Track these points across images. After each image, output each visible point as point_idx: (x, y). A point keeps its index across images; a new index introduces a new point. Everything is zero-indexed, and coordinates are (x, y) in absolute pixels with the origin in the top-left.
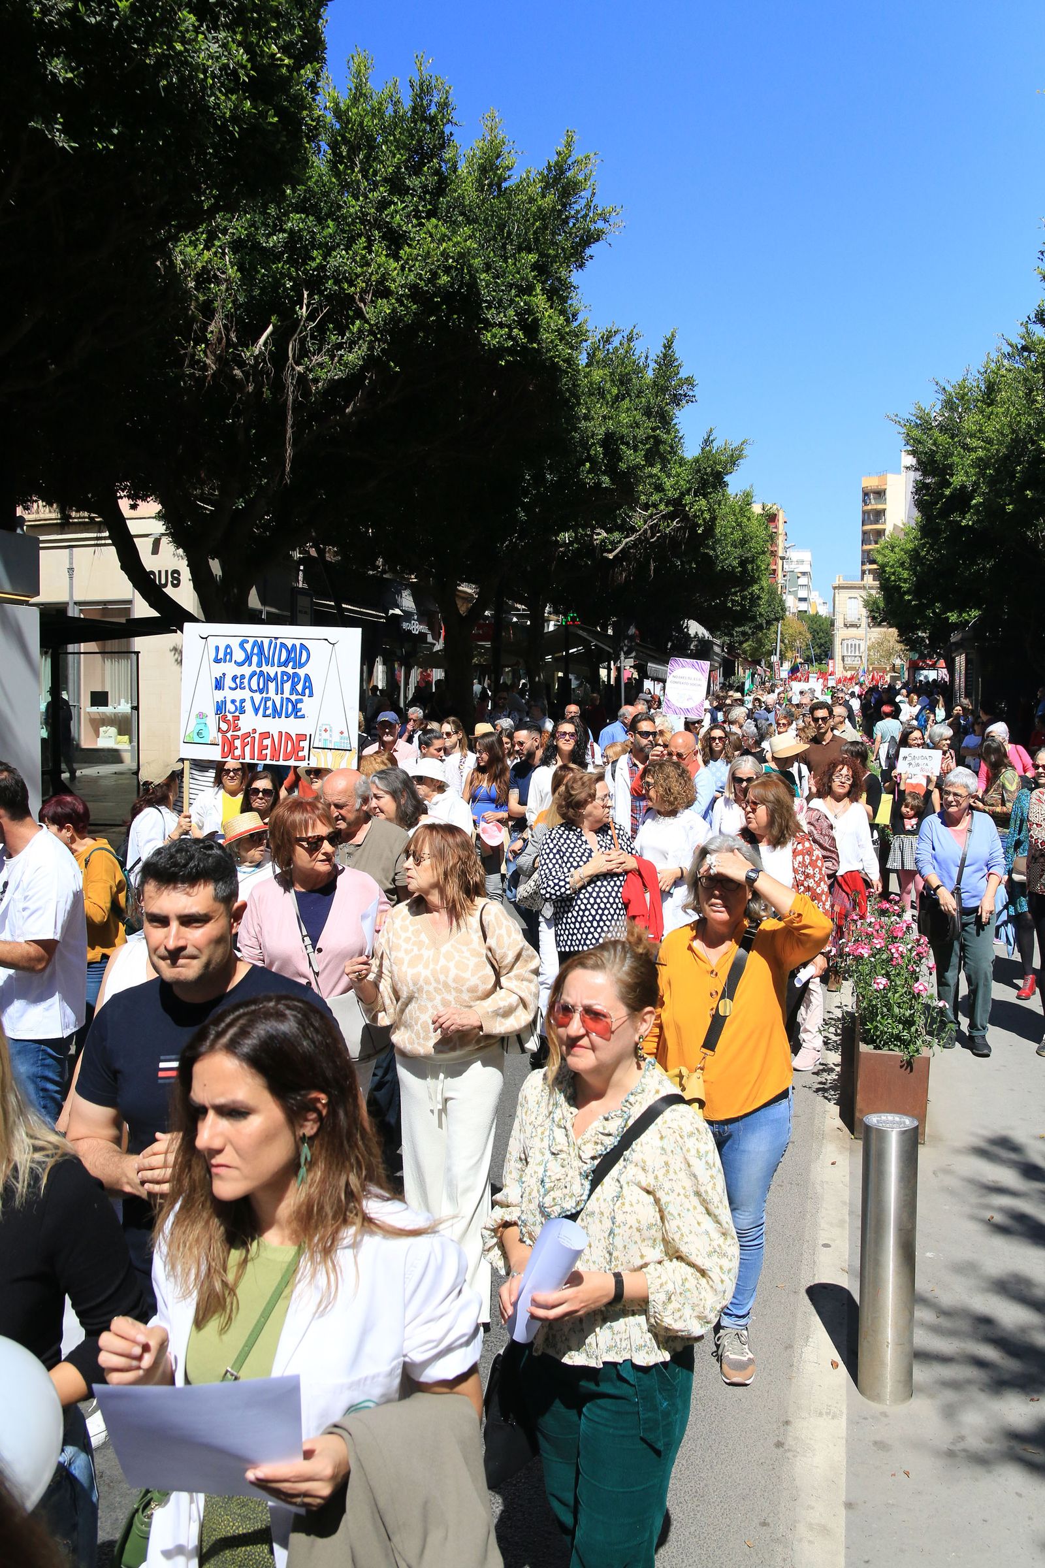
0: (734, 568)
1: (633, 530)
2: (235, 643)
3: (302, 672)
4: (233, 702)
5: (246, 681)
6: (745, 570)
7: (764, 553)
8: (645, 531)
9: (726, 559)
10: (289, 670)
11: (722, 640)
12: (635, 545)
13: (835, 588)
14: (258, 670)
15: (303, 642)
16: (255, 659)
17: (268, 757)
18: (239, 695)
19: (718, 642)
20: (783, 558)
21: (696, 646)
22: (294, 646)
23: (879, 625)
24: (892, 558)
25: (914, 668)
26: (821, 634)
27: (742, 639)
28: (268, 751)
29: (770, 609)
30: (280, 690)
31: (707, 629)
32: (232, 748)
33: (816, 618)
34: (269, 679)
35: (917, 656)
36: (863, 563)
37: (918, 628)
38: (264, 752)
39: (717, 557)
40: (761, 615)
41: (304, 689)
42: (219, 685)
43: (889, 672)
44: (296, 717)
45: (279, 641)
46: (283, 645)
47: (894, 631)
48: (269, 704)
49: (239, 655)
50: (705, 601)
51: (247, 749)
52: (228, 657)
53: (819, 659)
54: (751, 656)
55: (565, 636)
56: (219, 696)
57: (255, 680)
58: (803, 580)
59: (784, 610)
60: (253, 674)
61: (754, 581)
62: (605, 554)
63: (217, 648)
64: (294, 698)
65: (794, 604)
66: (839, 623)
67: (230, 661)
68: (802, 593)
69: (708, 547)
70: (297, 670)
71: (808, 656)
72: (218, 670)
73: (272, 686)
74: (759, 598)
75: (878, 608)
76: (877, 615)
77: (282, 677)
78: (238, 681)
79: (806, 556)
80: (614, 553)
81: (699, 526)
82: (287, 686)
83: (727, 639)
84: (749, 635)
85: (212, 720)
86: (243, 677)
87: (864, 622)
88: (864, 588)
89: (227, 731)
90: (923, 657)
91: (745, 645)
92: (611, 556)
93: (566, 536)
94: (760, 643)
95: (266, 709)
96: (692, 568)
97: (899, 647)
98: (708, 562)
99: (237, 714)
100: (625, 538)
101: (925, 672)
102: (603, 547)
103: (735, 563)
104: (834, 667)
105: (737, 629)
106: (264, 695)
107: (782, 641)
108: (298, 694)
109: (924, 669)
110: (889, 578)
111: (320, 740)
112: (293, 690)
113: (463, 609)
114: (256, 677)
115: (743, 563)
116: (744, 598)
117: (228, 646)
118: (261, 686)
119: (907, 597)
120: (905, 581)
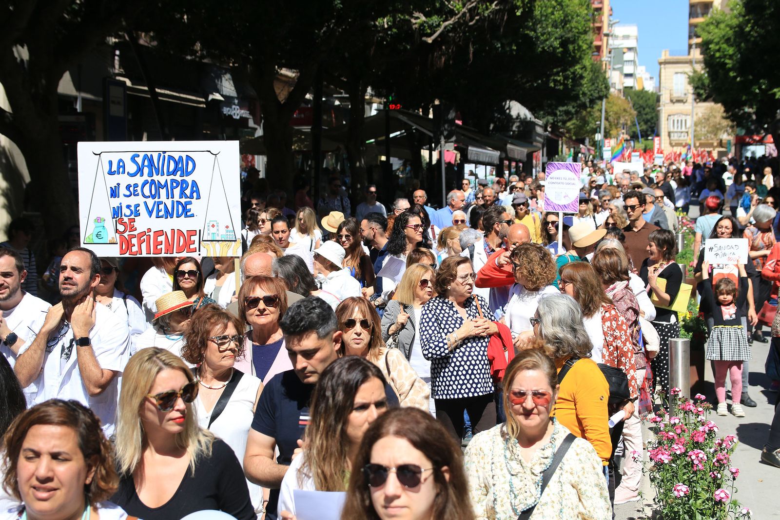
0: (555, 48)
1: (452, 13)
2: (127, 157)
3: (189, 179)
4: (128, 207)
5: (139, 189)
6: (566, 51)
7: (585, 32)
8: (464, 14)
9: (547, 40)
10: (178, 178)
11: (545, 120)
12: (454, 28)
13: (661, 63)
14: (149, 179)
15: (189, 154)
16: (146, 170)
17: (163, 251)
18: (133, 201)
19: (540, 122)
20: (607, 35)
21: (518, 127)
22: (181, 158)
23: (705, 100)
24: (717, 33)
25: (741, 144)
26: (647, 110)
27: (565, 118)
28: (163, 246)
29: (593, 87)
30: (171, 195)
31: (531, 109)
32: (129, 246)
33: (642, 93)
34: (159, 186)
35: (743, 132)
36: (690, 37)
37: (744, 104)
38: (159, 247)
39: (537, 38)
40: (584, 94)
41: (192, 193)
42: (114, 193)
43: (717, 147)
44: (186, 216)
45: (167, 155)
46: (171, 157)
47: (719, 108)
48: (162, 207)
49: (131, 168)
50: (527, 82)
51: (144, 246)
52: (121, 170)
53: (645, 135)
54: (575, 134)
55: (386, 120)
56: (115, 202)
57: (147, 187)
58: (629, 56)
59: (607, 88)
60: (146, 182)
61: (576, 61)
62: (424, 39)
63: (111, 163)
64: (183, 200)
65: (620, 80)
66: (665, 98)
67: (124, 172)
68: (628, 69)
69: (528, 28)
70: (185, 178)
71: (634, 132)
72: (113, 181)
73: (163, 192)
74: (582, 77)
75: (703, 84)
76: (702, 92)
77: (172, 184)
78: (132, 189)
79: (632, 30)
80: (433, 37)
81: (518, 8)
82: (177, 192)
83: (550, 119)
84: (572, 114)
85: (110, 224)
86: (136, 185)
87: (691, 97)
88: (690, 62)
89: (124, 232)
90: (750, 133)
91: (568, 124)
92: (430, 40)
93: (384, 22)
94: (585, 122)
95: (159, 211)
96: (512, 50)
97: (725, 123)
98: (530, 43)
99: (132, 217)
100: (444, 21)
101: (752, 148)
102: (422, 31)
103: (556, 44)
104: (660, 144)
105: (561, 108)
106: (157, 200)
107: (607, 119)
108: (187, 197)
109: (749, 144)
110: (714, 55)
111: (209, 234)
112: (182, 194)
113: (282, 95)
114: (148, 185)
115: (564, 43)
116: (566, 78)
117: (120, 160)
118: (153, 192)
119: (732, 74)
120: (731, 57)
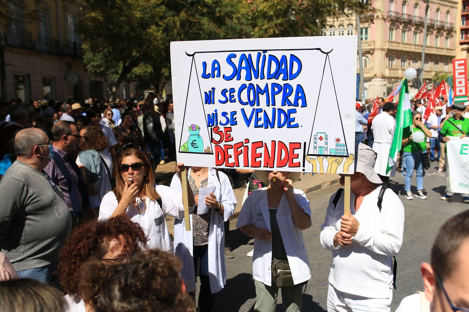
2: (222, 58)
3: (294, 83)
4: (224, 114)
5: (236, 94)
10: (280, 81)
14: (247, 83)
15: (294, 53)
16: (244, 73)
17: (262, 164)
18: (229, 107)
22: (284, 57)
28: (262, 159)
30: (271, 102)
32: (226, 156)
34: (258, 91)
38: (258, 160)
41: (297, 99)
42: (209, 98)
44: (289, 126)
45: (267, 54)
46: (272, 57)
48: (261, 115)
49: (227, 70)
51: (241, 157)
52: (216, 72)
56: (210, 109)
57: (245, 92)
60: (243, 87)
63: (205, 64)
64: (286, 108)
67: (219, 75)
70: (289, 82)
72: (207, 85)
73: (263, 98)
77: (273, 89)
78: (228, 94)
82: (279, 98)
85: (205, 132)
86: (232, 90)
89: (220, 141)
95: (258, 120)
99: (229, 125)
106: (255, 107)
108: (290, 104)
111: (315, 148)
112: (285, 101)
114: (246, 90)
117: (215, 62)
118: (252, 98)
